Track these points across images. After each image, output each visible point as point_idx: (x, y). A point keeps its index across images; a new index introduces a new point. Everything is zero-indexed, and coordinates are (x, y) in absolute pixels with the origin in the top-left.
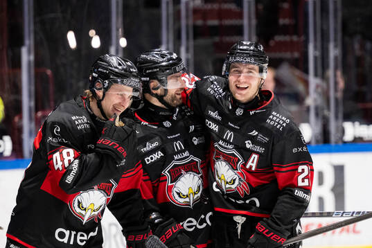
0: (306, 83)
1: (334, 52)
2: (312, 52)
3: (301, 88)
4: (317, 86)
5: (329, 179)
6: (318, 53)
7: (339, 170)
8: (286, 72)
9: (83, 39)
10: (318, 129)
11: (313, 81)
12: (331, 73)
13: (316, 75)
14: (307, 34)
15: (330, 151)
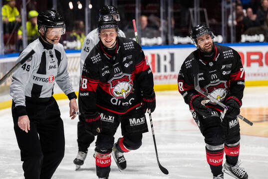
0: (160, 22)
1: (170, 10)
2: (162, 10)
3: (157, 24)
4: (164, 23)
5: (169, 58)
6: (164, 11)
7: (172, 55)
8: (152, 18)
9: (75, 5)
10: (164, 39)
11: (162, 21)
12: (169, 18)
13: (164, 19)
14: (160, 3)
15: (169, 47)
